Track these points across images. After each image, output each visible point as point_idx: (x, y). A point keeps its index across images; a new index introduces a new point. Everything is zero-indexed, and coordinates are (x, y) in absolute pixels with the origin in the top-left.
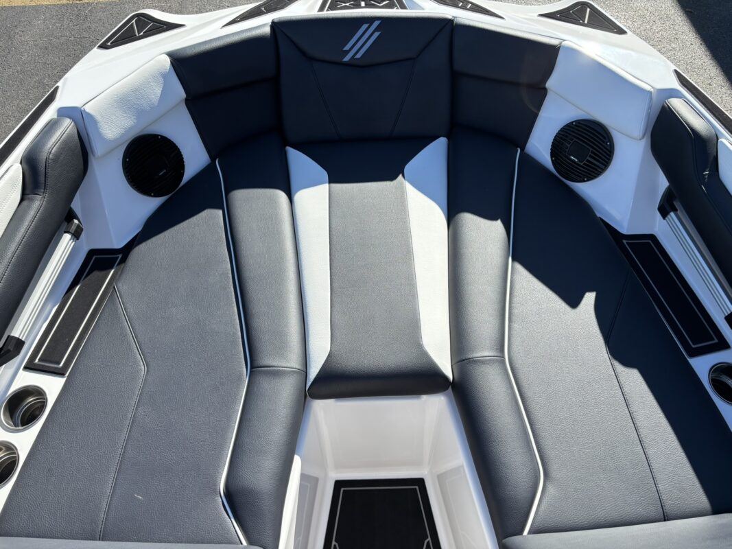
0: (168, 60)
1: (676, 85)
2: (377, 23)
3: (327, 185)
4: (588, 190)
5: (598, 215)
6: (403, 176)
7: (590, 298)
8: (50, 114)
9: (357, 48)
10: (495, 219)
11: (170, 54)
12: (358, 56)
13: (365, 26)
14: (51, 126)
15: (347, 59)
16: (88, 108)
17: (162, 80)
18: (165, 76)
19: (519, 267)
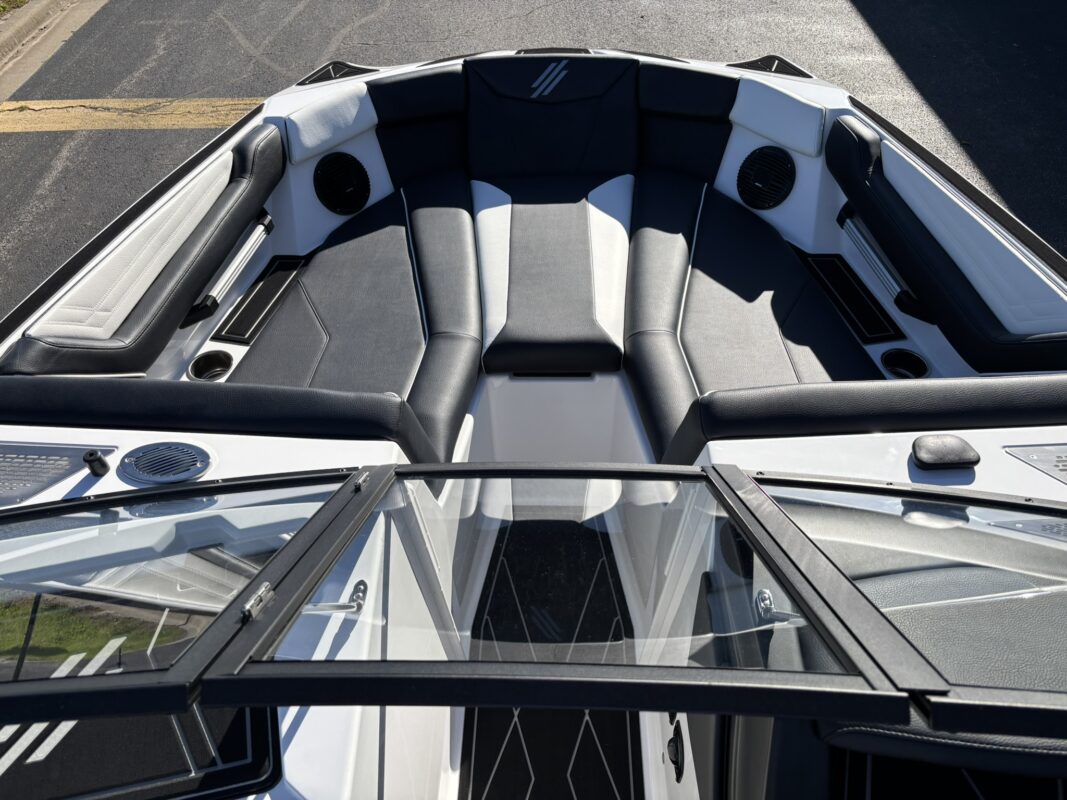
0: (365, 88)
1: (848, 105)
2: (564, 62)
3: (510, 206)
4: (774, 216)
5: (786, 239)
6: (587, 199)
7: (767, 296)
8: (257, 121)
9: (545, 85)
10: (677, 233)
11: (367, 83)
12: (546, 93)
13: (553, 65)
14: (257, 131)
15: (535, 95)
16: (293, 117)
17: (358, 102)
18: (361, 100)
19: (699, 273)
